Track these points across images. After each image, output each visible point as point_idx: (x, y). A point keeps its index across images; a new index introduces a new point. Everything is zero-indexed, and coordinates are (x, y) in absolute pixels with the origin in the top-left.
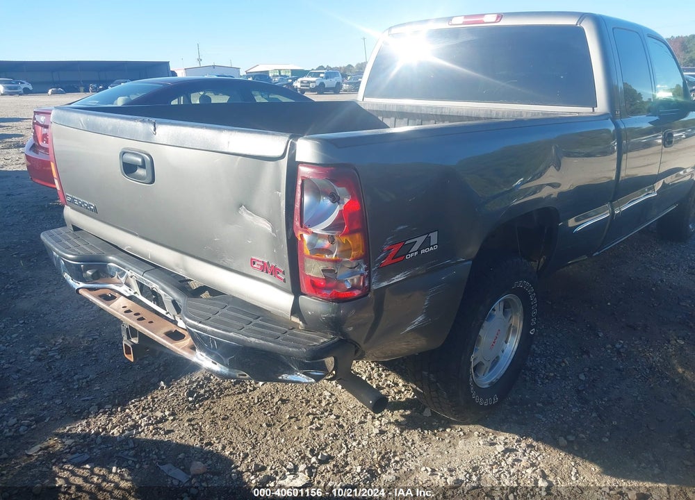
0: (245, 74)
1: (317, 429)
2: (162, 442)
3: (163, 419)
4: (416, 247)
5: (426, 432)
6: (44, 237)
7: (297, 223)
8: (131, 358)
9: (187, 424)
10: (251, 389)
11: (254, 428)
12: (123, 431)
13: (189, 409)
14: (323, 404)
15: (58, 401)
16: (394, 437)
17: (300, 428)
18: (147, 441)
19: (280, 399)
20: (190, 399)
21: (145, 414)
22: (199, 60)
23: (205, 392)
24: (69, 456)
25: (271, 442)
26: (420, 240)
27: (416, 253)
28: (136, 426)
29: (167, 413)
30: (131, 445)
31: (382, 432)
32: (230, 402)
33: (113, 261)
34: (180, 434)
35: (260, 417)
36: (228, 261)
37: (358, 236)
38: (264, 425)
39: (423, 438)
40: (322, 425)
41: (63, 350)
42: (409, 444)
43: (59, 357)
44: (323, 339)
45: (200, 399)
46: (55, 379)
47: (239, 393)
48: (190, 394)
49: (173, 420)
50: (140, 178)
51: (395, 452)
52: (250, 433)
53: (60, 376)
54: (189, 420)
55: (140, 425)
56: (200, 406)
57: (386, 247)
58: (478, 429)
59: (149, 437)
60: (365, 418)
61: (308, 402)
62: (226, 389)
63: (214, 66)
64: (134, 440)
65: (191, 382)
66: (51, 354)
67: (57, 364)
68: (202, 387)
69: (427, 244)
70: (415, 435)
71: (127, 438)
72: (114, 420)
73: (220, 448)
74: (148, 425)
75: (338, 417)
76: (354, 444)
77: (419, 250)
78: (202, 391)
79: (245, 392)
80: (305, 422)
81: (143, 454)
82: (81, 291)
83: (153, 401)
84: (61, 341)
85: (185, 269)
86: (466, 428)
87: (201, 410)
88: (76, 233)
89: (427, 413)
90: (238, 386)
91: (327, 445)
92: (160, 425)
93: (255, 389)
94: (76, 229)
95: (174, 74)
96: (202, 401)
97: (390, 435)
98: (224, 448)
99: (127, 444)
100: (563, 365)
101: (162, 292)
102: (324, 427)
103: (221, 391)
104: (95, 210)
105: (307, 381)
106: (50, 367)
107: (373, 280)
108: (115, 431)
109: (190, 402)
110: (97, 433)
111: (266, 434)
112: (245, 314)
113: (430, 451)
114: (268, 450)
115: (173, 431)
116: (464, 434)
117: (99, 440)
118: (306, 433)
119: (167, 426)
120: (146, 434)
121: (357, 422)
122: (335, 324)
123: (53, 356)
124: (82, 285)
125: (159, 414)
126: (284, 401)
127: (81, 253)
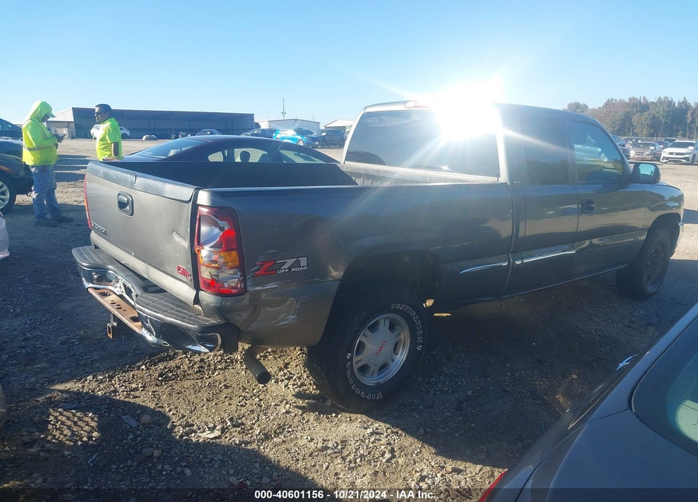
0: (324, 128)
1: (242, 406)
2: (129, 402)
3: (136, 389)
4: (286, 266)
5: (322, 415)
6: (74, 252)
7: (196, 242)
8: (110, 336)
9: (150, 394)
10: (208, 377)
11: (197, 401)
12: (105, 393)
13: (157, 385)
14: (255, 391)
15: (68, 371)
16: (295, 416)
17: (230, 404)
18: (119, 401)
19: (225, 385)
20: (160, 379)
21: (124, 384)
22: (284, 113)
23: (173, 375)
24: (63, 404)
25: (205, 411)
26: (290, 262)
27: (286, 270)
28: (115, 391)
29: (140, 386)
30: (108, 402)
31: (288, 412)
32: (187, 383)
33: (112, 269)
34: (145, 399)
35: (204, 395)
36: (168, 269)
37: (234, 253)
38: (205, 400)
39: (317, 419)
40: (246, 404)
41: (82, 339)
42: (304, 421)
43: (78, 343)
44: (213, 321)
45: (167, 379)
46: (70, 357)
47: (197, 379)
48: (161, 375)
49: (142, 391)
50: (126, 212)
51: (291, 425)
52: (193, 403)
53: (74, 355)
54: (153, 392)
55: (118, 392)
56: (165, 384)
57: (258, 263)
58: (361, 417)
59: (122, 399)
60: (281, 402)
61: (245, 389)
62: (188, 375)
63: (296, 120)
64: (111, 399)
65: (165, 368)
66: (73, 340)
67: (75, 347)
68: (171, 372)
69: (297, 264)
70: (312, 416)
71: (106, 398)
72: (102, 386)
73: (167, 409)
74: (123, 391)
75: (261, 400)
76: (264, 417)
77: (290, 269)
78: (170, 375)
79: (202, 378)
80: (235, 401)
81: (113, 408)
82: (89, 289)
83: (133, 377)
84: (82, 333)
85: (147, 274)
86: (354, 416)
87: (166, 386)
88: (96, 250)
89: (328, 403)
90: (198, 374)
91: (244, 416)
92: (133, 393)
93: (210, 377)
94: (96, 247)
95: (258, 126)
96: (168, 381)
97: (293, 415)
98: (170, 410)
99: (105, 401)
100: (460, 383)
101: (133, 290)
102: (247, 405)
103: (184, 376)
104: (105, 233)
105: (205, 351)
106: (69, 349)
107: (248, 284)
108: (100, 393)
109: (159, 381)
110: (87, 393)
111: (204, 405)
112: (173, 304)
113: (317, 428)
114: (200, 415)
115: (139, 397)
116: (350, 420)
117: (87, 396)
118: (234, 407)
119: (137, 394)
120: (121, 397)
121: (273, 404)
122: (219, 310)
123: (73, 342)
124: (91, 285)
125: (134, 386)
126: (226, 387)
127: (92, 262)
